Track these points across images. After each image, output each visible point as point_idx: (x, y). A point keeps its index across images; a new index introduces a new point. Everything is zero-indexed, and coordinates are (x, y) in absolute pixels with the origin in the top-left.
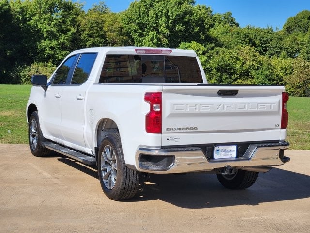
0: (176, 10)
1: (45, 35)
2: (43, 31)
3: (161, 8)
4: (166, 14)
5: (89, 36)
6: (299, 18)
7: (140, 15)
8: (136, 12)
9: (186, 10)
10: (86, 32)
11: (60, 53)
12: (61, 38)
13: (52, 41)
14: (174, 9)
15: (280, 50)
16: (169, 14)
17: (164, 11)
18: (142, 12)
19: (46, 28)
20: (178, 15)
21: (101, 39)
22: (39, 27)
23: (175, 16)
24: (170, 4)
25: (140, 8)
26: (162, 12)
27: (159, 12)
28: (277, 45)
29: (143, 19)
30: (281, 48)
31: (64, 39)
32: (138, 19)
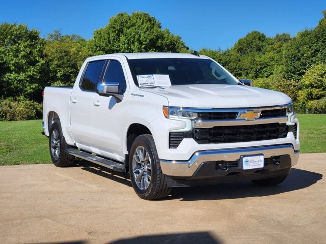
0: (149, 35)
1: (13, 68)
2: (9, 64)
3: (133, 34)
4: (138, 40)
5: (59, 66)
6: (250, 40)
7: (109, 42)
8: (105, 39)
9: (157, 35)
10: (55, 62)
11: (30, 86)
12: (30, 71)
13: (19, 74)
14: (147, 33)
15: (240, 72)
16: (141, 39)
17: (137, 37)
18: (111, 38)
19: (12, 60)
20: (151, 40)
21: (72, 69)
22: (5, 59)
23: (148, 40)
24: (141, 29)
25: (109, 34)
26: (134, 37)
27: (131, 37)
28: (237, 67)
29: (113, 46)
30: (241, 70)
31: (33, 71)
32: (107, 45)
